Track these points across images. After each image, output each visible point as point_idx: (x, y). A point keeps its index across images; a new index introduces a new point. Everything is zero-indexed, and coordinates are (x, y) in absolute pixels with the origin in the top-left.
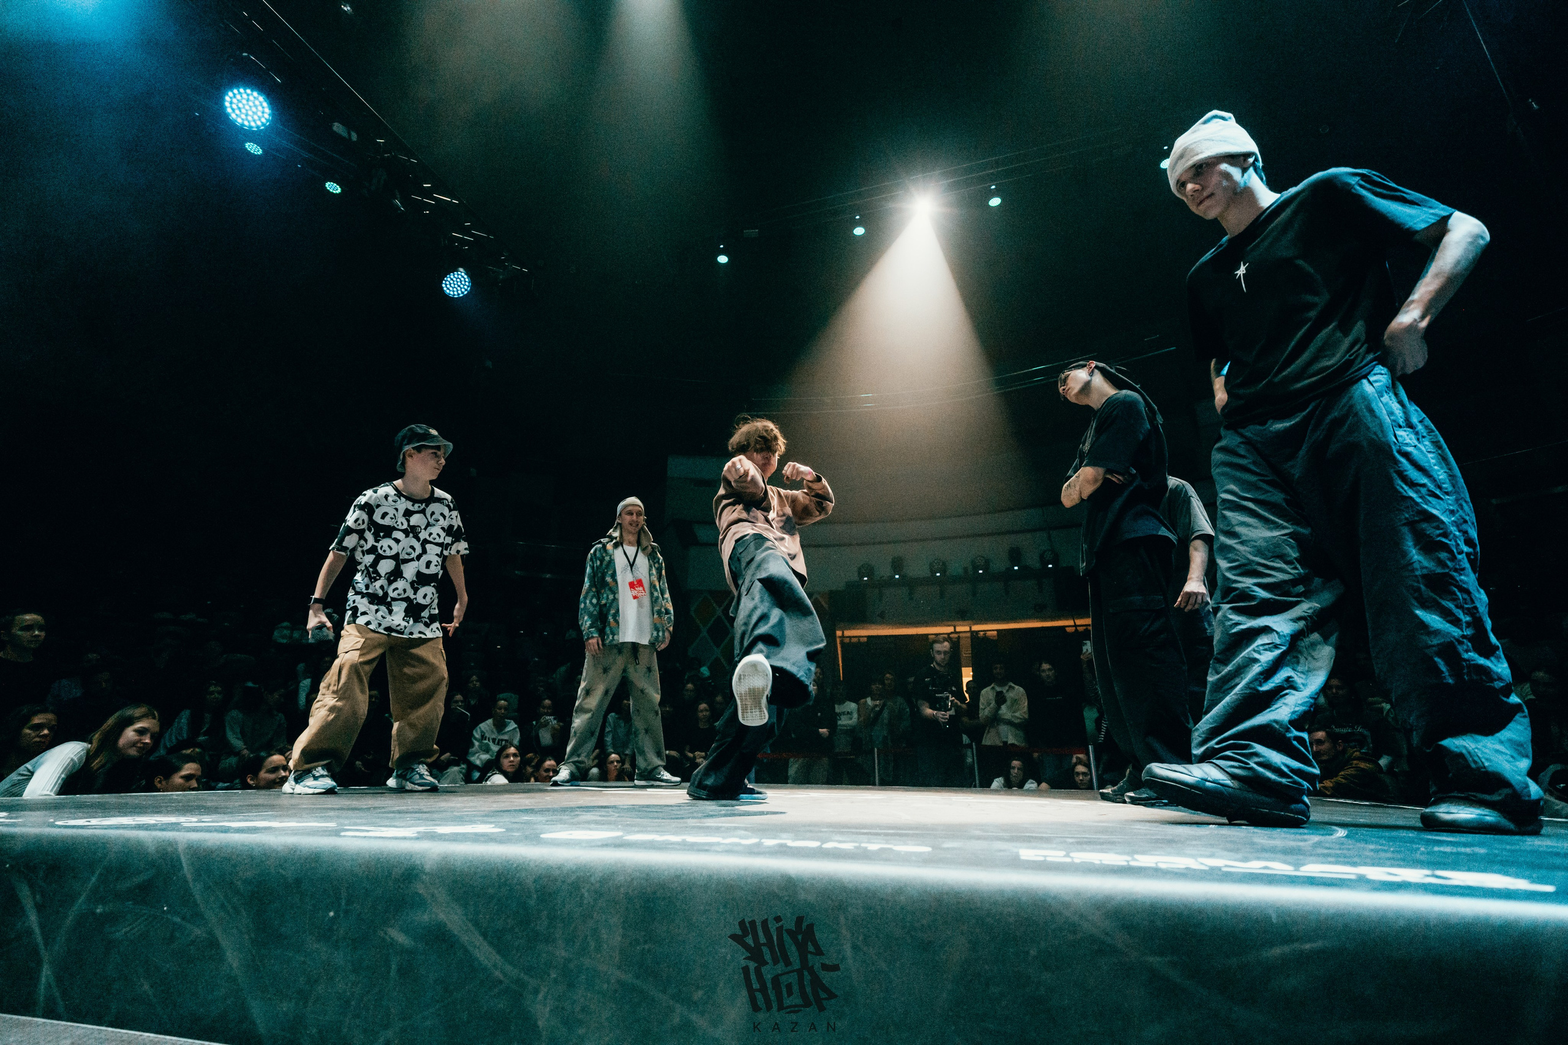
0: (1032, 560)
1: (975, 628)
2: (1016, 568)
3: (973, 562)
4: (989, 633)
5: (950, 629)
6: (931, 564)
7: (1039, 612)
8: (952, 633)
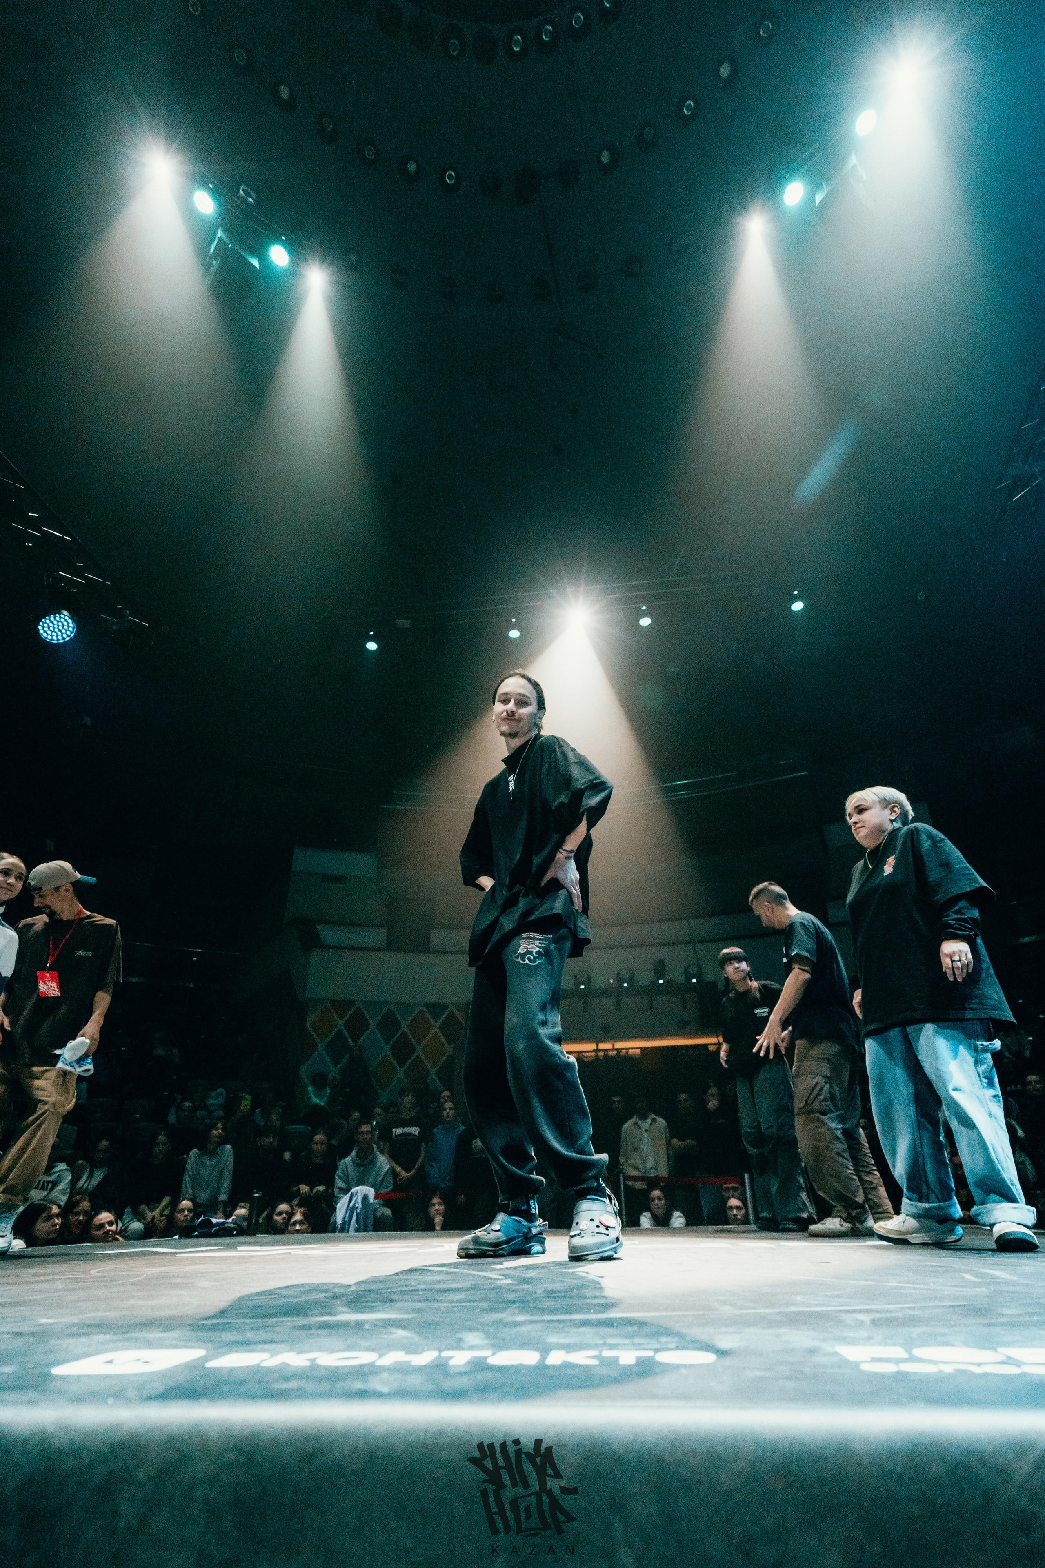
0: (676, 974)
1: (619, 1045)
2: (661, 982)
3: (618, 974)
4: (631, 1051)
5: (593, 1046)
6: (575, 977)
7: (682, 1028)
8: (594, 1051)
